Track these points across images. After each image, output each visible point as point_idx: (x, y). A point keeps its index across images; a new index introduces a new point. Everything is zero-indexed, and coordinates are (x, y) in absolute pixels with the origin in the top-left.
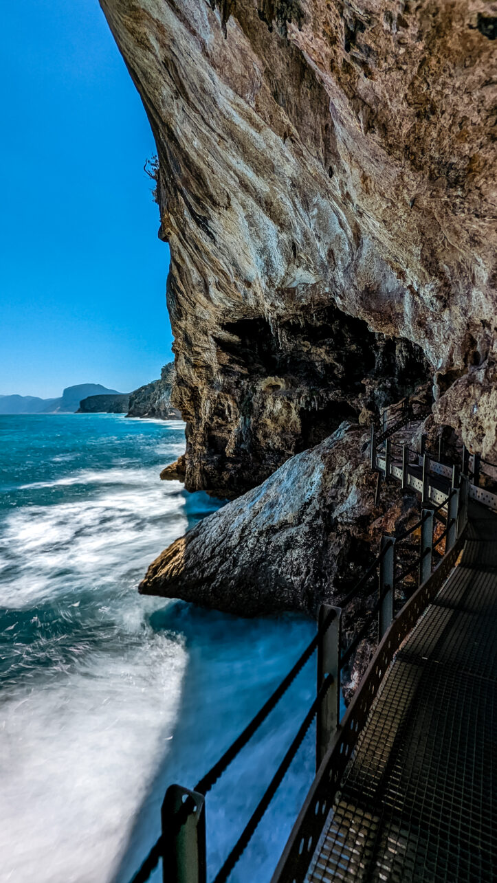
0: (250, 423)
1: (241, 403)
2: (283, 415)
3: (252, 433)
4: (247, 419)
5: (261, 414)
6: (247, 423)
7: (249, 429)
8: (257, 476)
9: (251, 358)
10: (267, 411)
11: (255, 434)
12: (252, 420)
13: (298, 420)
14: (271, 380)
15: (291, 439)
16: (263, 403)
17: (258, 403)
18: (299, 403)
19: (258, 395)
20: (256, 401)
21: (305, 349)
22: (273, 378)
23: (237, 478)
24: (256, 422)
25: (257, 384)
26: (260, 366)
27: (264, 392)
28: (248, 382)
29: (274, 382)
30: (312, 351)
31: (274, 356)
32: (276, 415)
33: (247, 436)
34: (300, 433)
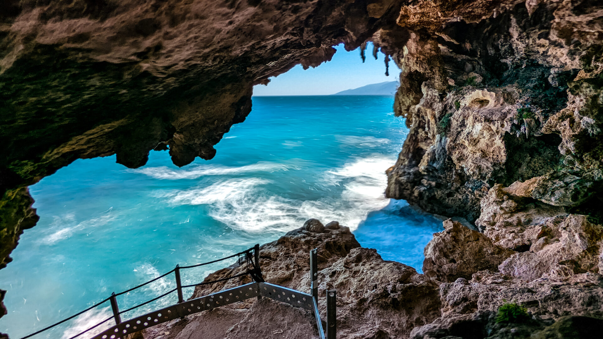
0: (446, 142)
1: (440, 119)
2: (484, 137)
3: (446, 154)
4: (443, 138)
5: (459, 133)
6: (443, 141)
7: (444, 149)
8: (451, 198)
9: (469, 65)
10: (466, 131)
11: (451, 154)
12: (449, 140)
13: (503, 146)
14: (478, 94)
15: (487, 168)
16: (463, 121)
17: (457, 121)
18: (502, 126)
19: (460, 111)
20: (456, 117)
21: (541, 50)
22: (480, 92)
23: (428, 196)
24: (454, 141)
25: (464, 98)
26: (477, 75)
27: (468, 108)
28: (454, 95)
29: (481, 97)
30: (549, 53)
31: (504, 61)
32: (475, 136)
33: (440, 156)
34: (504, 161)
